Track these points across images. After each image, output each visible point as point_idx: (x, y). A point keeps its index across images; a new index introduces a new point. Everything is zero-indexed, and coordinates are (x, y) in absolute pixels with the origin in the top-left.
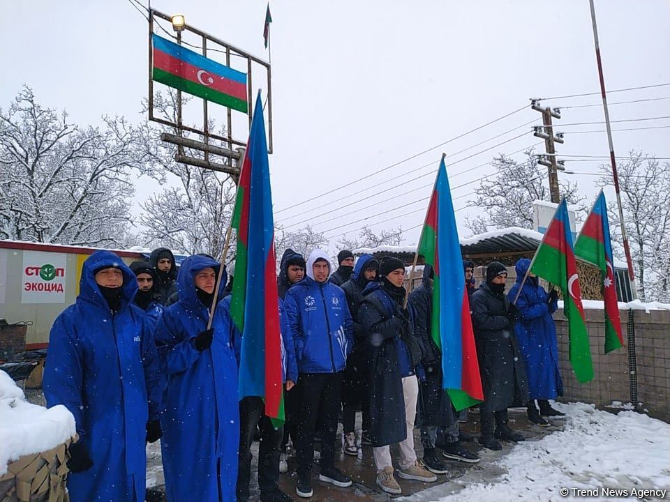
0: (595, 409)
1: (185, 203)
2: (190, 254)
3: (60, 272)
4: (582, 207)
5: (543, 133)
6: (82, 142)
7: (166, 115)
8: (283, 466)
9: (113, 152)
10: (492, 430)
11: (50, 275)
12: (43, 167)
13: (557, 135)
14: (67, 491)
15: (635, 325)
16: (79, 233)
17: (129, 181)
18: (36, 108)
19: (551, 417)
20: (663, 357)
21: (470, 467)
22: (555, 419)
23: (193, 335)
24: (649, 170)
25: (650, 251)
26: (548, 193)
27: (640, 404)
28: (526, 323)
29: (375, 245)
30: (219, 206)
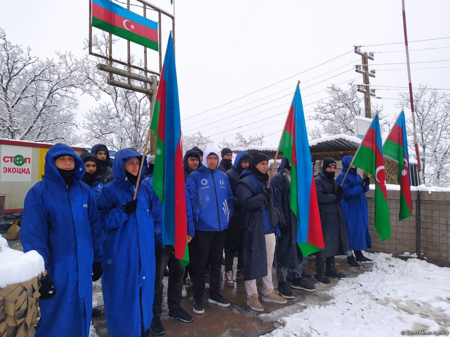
0: (392, 257)
1: (114, 114)
2: (118, 149)
3: (28, 160)
4: (385, 122)
5: (362, 70)
6: (42, 70)
7: (100, 51)
8: (184, 293)
9: (63, 77)
10: (324, 270)
11: (21, 162)
12: (14, 87)
13: (371, 71)
14: (39, 309)
15: (421, 201)
16: (40, 133)
17: (74, 98)
18: (7, 44)
19: (363, 262)
20: (438, 222)
21: (309, 295)
22: (366, 264)
23: (124, 203)
24: (431, 97)
25: (429, 153)
26: (363, 112)
27: (422, 254)
28: (348, 199)
29: (245, 145)
30: (138, 116)
